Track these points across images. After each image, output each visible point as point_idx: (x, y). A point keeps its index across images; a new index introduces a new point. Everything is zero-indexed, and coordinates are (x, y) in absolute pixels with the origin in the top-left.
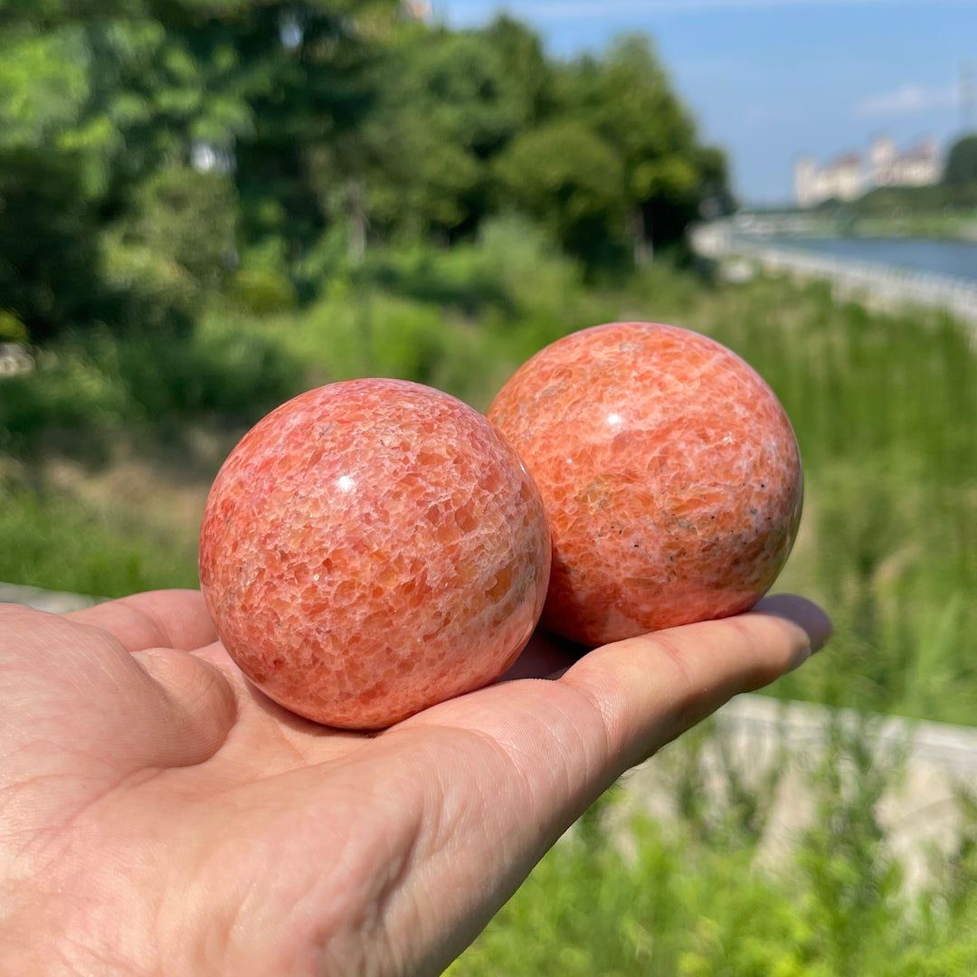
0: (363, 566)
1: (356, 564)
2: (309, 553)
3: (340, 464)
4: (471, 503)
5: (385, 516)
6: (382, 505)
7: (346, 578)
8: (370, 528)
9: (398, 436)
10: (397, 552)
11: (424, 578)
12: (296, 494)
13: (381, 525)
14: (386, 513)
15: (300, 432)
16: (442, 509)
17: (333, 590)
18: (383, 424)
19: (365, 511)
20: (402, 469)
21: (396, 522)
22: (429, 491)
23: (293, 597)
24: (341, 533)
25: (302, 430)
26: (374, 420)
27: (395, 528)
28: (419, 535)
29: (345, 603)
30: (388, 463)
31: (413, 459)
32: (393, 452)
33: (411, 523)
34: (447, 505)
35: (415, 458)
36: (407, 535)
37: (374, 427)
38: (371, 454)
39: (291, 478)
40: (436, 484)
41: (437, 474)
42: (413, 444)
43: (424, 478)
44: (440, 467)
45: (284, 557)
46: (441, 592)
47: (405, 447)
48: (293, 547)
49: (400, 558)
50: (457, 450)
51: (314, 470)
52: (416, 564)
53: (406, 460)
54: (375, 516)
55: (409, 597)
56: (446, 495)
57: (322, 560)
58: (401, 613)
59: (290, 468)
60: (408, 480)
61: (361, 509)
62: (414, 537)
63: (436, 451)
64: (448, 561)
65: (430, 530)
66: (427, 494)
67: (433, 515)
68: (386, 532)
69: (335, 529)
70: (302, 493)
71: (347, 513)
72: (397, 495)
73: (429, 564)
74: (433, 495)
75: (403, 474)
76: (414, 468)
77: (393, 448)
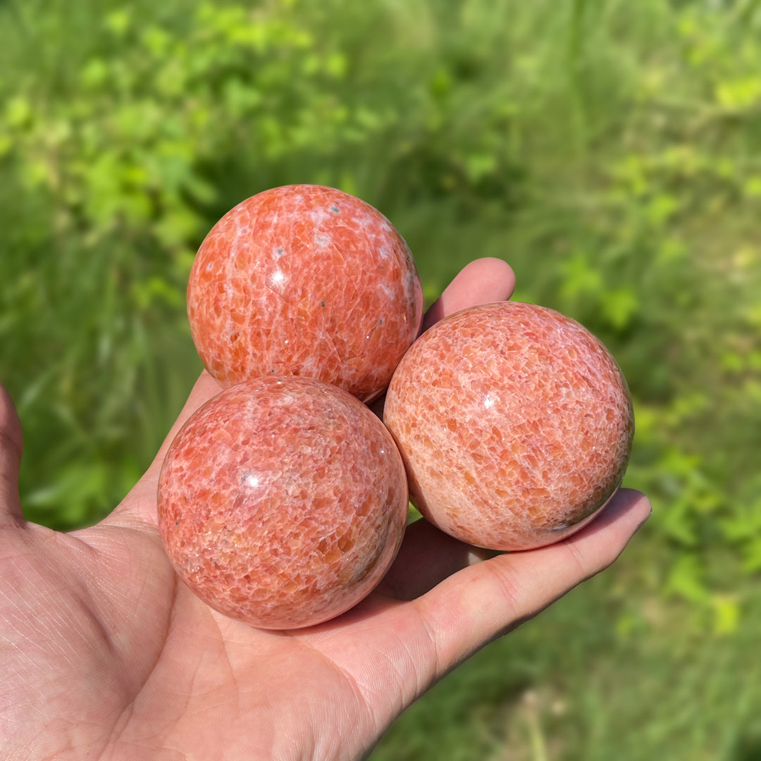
0: (272, 582)
1: (268, 580)
2: (235, 569)
3: (256, 510)
4: (350, 530)
5: (288, 551)
6: (286, 543)
7: (260, 587)
8: (278, 559)
9: (299, 485)
10: (297, 572)
11: (315, 585)
12: (225, 527)
13: (287, 557)
14: (289, 548)
15: (227, 472)
16: (329, 541)
17: (252, 592)
18: (289, 474)
19: (274, 547)
20: (301, 514)
21: (296, 554)
22: (320, 530)
23: (224, 590)
24: (257, 561)
25: (229, 470)
26: (281, 469)
27: (295, 558)
28: (312, 561)
29: (260, 599)
30: (290, 510)
31: (309, 505)
32: (295, 501)
33: (306, 554)
34: (332, 537)
35: (311, 504)
36: (303, 562)
37: (282, 477)
38: (278, 503)
39: (221, 513)
40: (326, 523)
41: (326, 515)
42: (309, 491)
43: (316, 520)
44: (328, 509)
45: (217, 567)
46: (326, 591)
47: (304, 495)
48: (222, 562)
49: (298, 576)
50: (342, 489)
51: (237, 511)
52: (309, 579)
53: (304, 508)
54: (281, 550)
55: (305, 596)
56: (332, 530)
57: (243, 575)
58: (298, 604)
59: (220, 505)
60: (305, 524)
61: (271, 546)
62: (308, 562)
63: (326, 495)
64: (332, 573)
65: (320, 557)
66: (318, 532)
67: (322, 546)
68: (289, 561)
69: (252, 558)
70: (229, 528)
71: (261, 548)
72: (296, 536)
73: (319, 577)
74: (323, 532)
75: (301, 519)
76: (310, 513)
77: (295, 497)
